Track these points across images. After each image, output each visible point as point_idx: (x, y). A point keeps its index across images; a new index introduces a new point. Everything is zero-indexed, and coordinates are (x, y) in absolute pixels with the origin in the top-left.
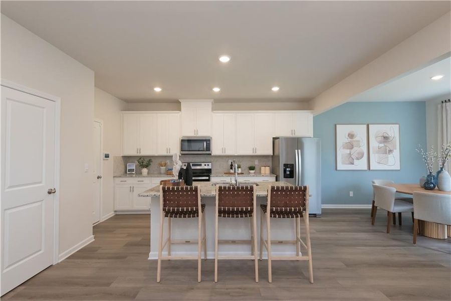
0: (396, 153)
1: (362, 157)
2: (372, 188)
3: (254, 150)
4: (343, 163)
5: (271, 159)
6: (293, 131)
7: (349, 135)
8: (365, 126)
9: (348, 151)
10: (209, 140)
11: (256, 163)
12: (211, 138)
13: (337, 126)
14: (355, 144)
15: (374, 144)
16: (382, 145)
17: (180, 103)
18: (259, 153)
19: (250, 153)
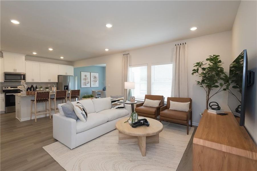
0: (98, 82)
1: (88, 83)
2: (91, 91)
3: (49, 80)
4: (83, 85)
5: (56, 84)
6: (66, 73)
7: (85, 75)
8: (90, 73)
9: (84, 81)
10: (25, 75)
11: (49, 86)
12: (25, 74)
13: (81, 72)
14: (87, 79)
15: (92, 79)
16: (94, 79)
17: (3, 53)
18: (51, 81)
19: (47, 81)
